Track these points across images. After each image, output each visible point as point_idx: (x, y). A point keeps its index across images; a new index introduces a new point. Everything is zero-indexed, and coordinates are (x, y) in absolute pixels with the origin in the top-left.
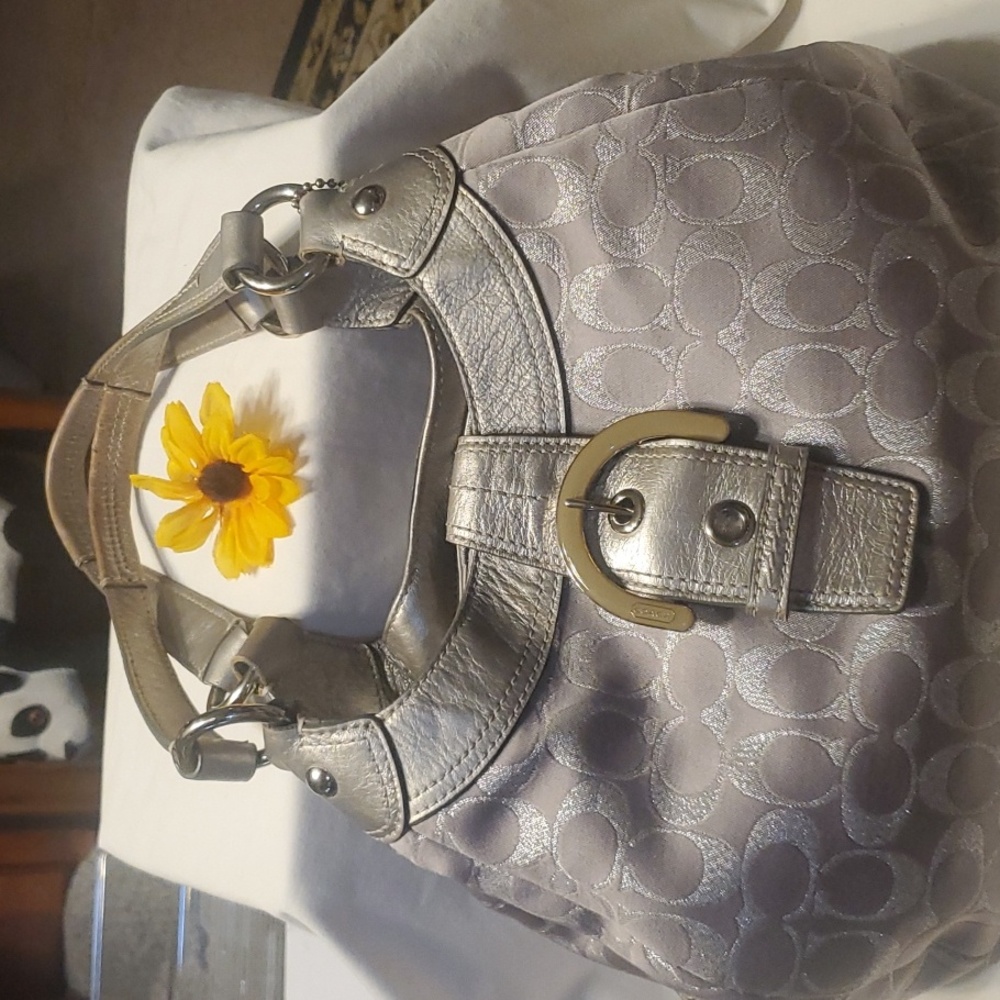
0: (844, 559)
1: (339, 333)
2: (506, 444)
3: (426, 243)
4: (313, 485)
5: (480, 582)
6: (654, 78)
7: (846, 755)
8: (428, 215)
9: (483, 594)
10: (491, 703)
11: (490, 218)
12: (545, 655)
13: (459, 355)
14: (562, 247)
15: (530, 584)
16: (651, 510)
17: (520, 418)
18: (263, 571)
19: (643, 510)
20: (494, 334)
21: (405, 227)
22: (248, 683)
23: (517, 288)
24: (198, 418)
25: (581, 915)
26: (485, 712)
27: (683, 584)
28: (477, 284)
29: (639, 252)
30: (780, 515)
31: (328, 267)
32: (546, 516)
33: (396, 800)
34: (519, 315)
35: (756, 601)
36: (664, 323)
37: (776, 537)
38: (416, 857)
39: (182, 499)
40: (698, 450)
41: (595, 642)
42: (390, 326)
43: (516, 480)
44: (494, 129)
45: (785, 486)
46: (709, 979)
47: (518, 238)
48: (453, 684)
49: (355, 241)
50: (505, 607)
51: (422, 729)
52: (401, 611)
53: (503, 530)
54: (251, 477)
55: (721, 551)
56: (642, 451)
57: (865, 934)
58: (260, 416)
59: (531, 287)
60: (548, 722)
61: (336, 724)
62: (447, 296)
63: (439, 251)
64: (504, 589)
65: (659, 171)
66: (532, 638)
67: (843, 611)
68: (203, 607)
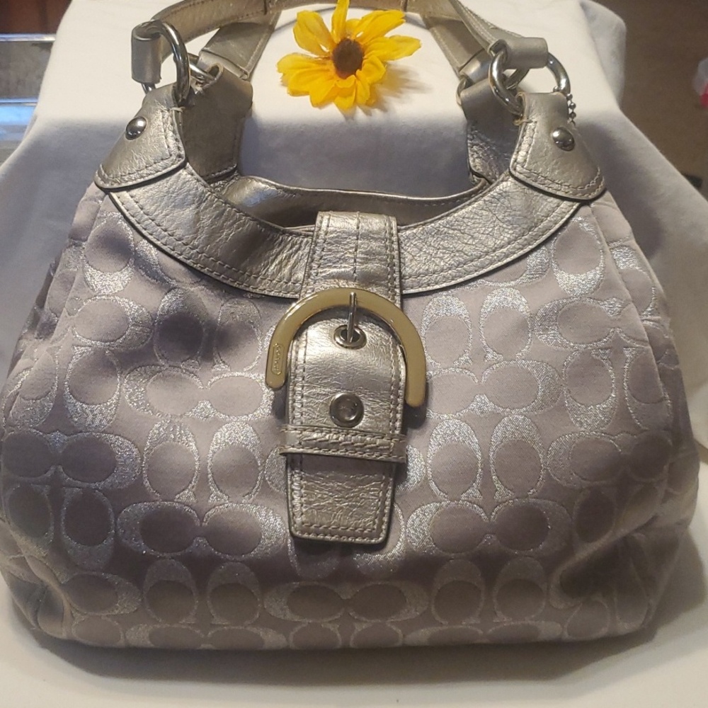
0: (327, 493)
1: (462, 132)
2: (392, 250)
3: (536, 181)
4: (350, 120)
5: (290, 238)
6: (667, 337)
7: (184, 504)
8: (557, 181)
9: (282, 241)
10: (203, 247)
11: (557, 226)
12: (240, 287)
13: (455, 212)
14: (540, 280)
15: (291, 275)
16: (352, 354)
17: (411, 260)
18: (285, 90)
19: (353, 348)
20: (472, 236)
21: (547, 166)
22: (204, 76)
23: (507, 250)
24: (393, 34)
25: (51, 322)
26: (196, 243)
27: (301, 379)
28: (508, 221)
29: (540, 334)
30: (356, 445)
31: (513, 114)
32: (342, 281)
33: (127, 182)
34: (487, 253)
35: (292, 432)
36: (490, 356)
37: (340, 442)
38: (86, 200)
39: (333, 28)
40: (398, 384)
41: (253, 323)
42: (471, 169)
43: (367, 258)
44: (622, 226)
45: (377, 447)
46: (11, 415)
47: (544, 248)
48: (215, 218)
49: (533, 130)
50: (274, 257)
51: (181, 197)
52: (263, 186)
53: (330, 250)
54: (353, 76)
55: (326, 404)
56: (394, 347)
57: (52, 528)
58: (398, 82)
59: (509, 260)
60: (192, 289)
61: (180, 134)
62: (498, 200)
63: (531, 191)
64: (286, 256)
65: (601, 344)
66: (252, 277)
67: (289, 494)
68: (254, 53)
